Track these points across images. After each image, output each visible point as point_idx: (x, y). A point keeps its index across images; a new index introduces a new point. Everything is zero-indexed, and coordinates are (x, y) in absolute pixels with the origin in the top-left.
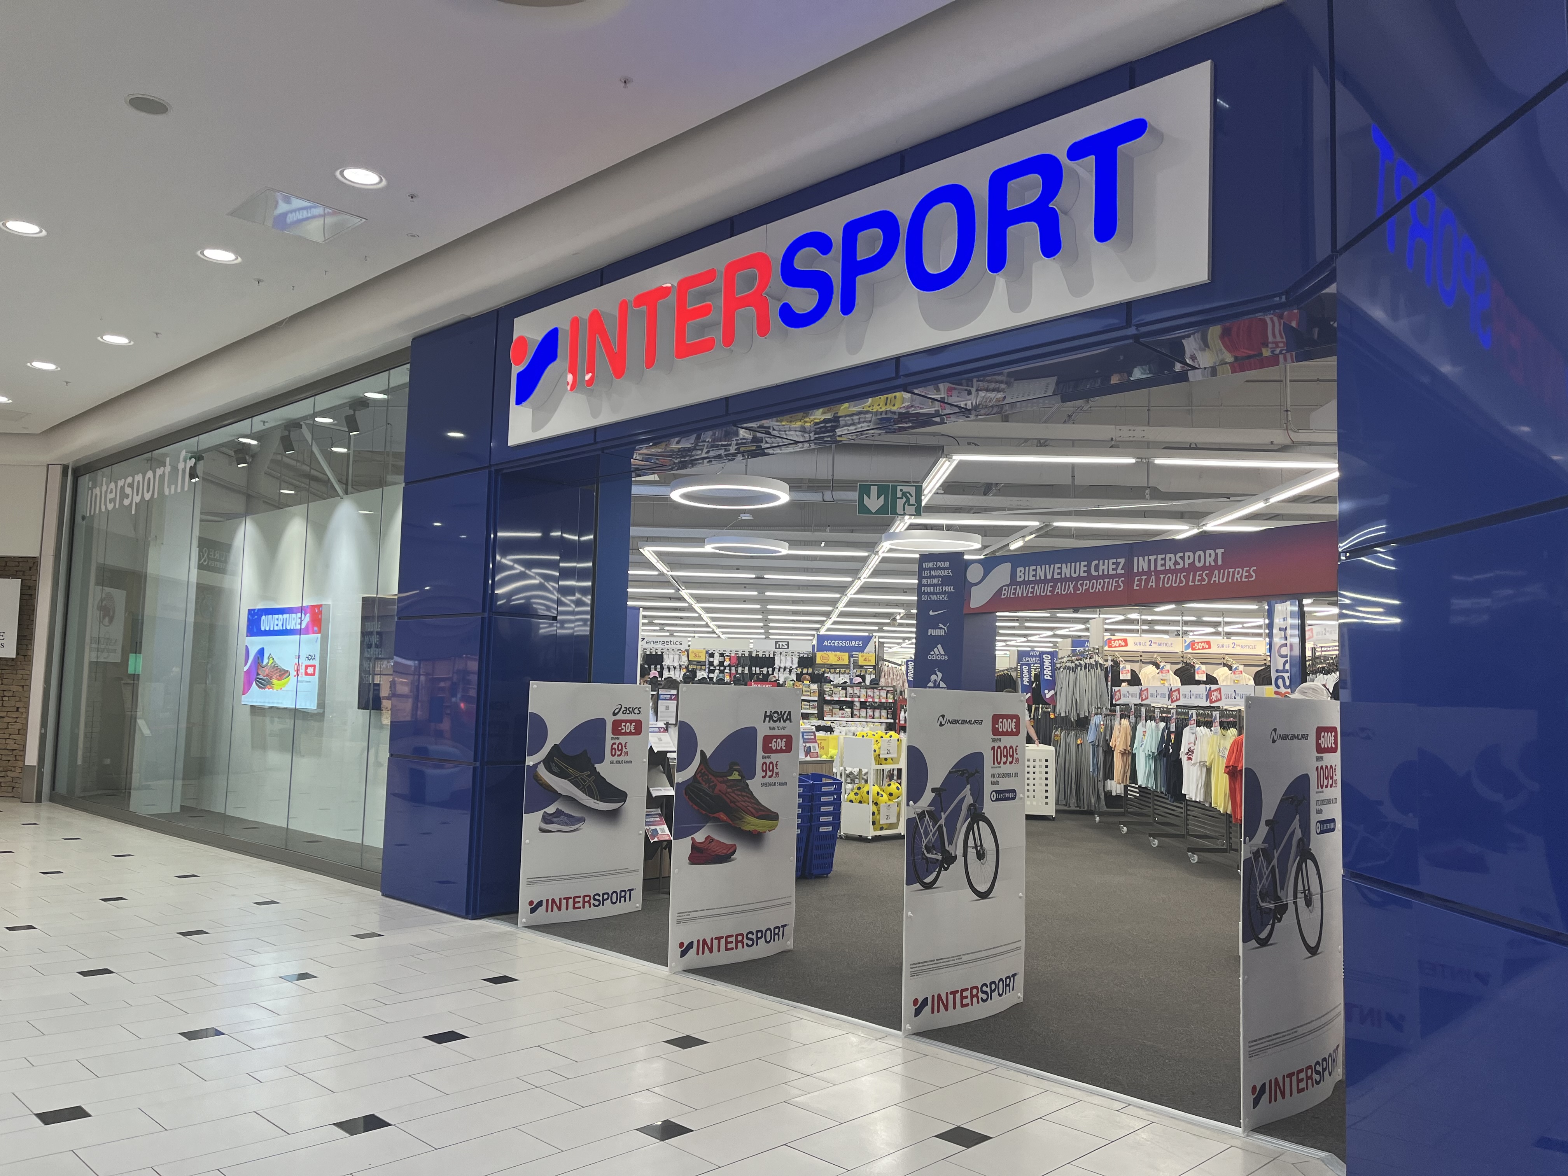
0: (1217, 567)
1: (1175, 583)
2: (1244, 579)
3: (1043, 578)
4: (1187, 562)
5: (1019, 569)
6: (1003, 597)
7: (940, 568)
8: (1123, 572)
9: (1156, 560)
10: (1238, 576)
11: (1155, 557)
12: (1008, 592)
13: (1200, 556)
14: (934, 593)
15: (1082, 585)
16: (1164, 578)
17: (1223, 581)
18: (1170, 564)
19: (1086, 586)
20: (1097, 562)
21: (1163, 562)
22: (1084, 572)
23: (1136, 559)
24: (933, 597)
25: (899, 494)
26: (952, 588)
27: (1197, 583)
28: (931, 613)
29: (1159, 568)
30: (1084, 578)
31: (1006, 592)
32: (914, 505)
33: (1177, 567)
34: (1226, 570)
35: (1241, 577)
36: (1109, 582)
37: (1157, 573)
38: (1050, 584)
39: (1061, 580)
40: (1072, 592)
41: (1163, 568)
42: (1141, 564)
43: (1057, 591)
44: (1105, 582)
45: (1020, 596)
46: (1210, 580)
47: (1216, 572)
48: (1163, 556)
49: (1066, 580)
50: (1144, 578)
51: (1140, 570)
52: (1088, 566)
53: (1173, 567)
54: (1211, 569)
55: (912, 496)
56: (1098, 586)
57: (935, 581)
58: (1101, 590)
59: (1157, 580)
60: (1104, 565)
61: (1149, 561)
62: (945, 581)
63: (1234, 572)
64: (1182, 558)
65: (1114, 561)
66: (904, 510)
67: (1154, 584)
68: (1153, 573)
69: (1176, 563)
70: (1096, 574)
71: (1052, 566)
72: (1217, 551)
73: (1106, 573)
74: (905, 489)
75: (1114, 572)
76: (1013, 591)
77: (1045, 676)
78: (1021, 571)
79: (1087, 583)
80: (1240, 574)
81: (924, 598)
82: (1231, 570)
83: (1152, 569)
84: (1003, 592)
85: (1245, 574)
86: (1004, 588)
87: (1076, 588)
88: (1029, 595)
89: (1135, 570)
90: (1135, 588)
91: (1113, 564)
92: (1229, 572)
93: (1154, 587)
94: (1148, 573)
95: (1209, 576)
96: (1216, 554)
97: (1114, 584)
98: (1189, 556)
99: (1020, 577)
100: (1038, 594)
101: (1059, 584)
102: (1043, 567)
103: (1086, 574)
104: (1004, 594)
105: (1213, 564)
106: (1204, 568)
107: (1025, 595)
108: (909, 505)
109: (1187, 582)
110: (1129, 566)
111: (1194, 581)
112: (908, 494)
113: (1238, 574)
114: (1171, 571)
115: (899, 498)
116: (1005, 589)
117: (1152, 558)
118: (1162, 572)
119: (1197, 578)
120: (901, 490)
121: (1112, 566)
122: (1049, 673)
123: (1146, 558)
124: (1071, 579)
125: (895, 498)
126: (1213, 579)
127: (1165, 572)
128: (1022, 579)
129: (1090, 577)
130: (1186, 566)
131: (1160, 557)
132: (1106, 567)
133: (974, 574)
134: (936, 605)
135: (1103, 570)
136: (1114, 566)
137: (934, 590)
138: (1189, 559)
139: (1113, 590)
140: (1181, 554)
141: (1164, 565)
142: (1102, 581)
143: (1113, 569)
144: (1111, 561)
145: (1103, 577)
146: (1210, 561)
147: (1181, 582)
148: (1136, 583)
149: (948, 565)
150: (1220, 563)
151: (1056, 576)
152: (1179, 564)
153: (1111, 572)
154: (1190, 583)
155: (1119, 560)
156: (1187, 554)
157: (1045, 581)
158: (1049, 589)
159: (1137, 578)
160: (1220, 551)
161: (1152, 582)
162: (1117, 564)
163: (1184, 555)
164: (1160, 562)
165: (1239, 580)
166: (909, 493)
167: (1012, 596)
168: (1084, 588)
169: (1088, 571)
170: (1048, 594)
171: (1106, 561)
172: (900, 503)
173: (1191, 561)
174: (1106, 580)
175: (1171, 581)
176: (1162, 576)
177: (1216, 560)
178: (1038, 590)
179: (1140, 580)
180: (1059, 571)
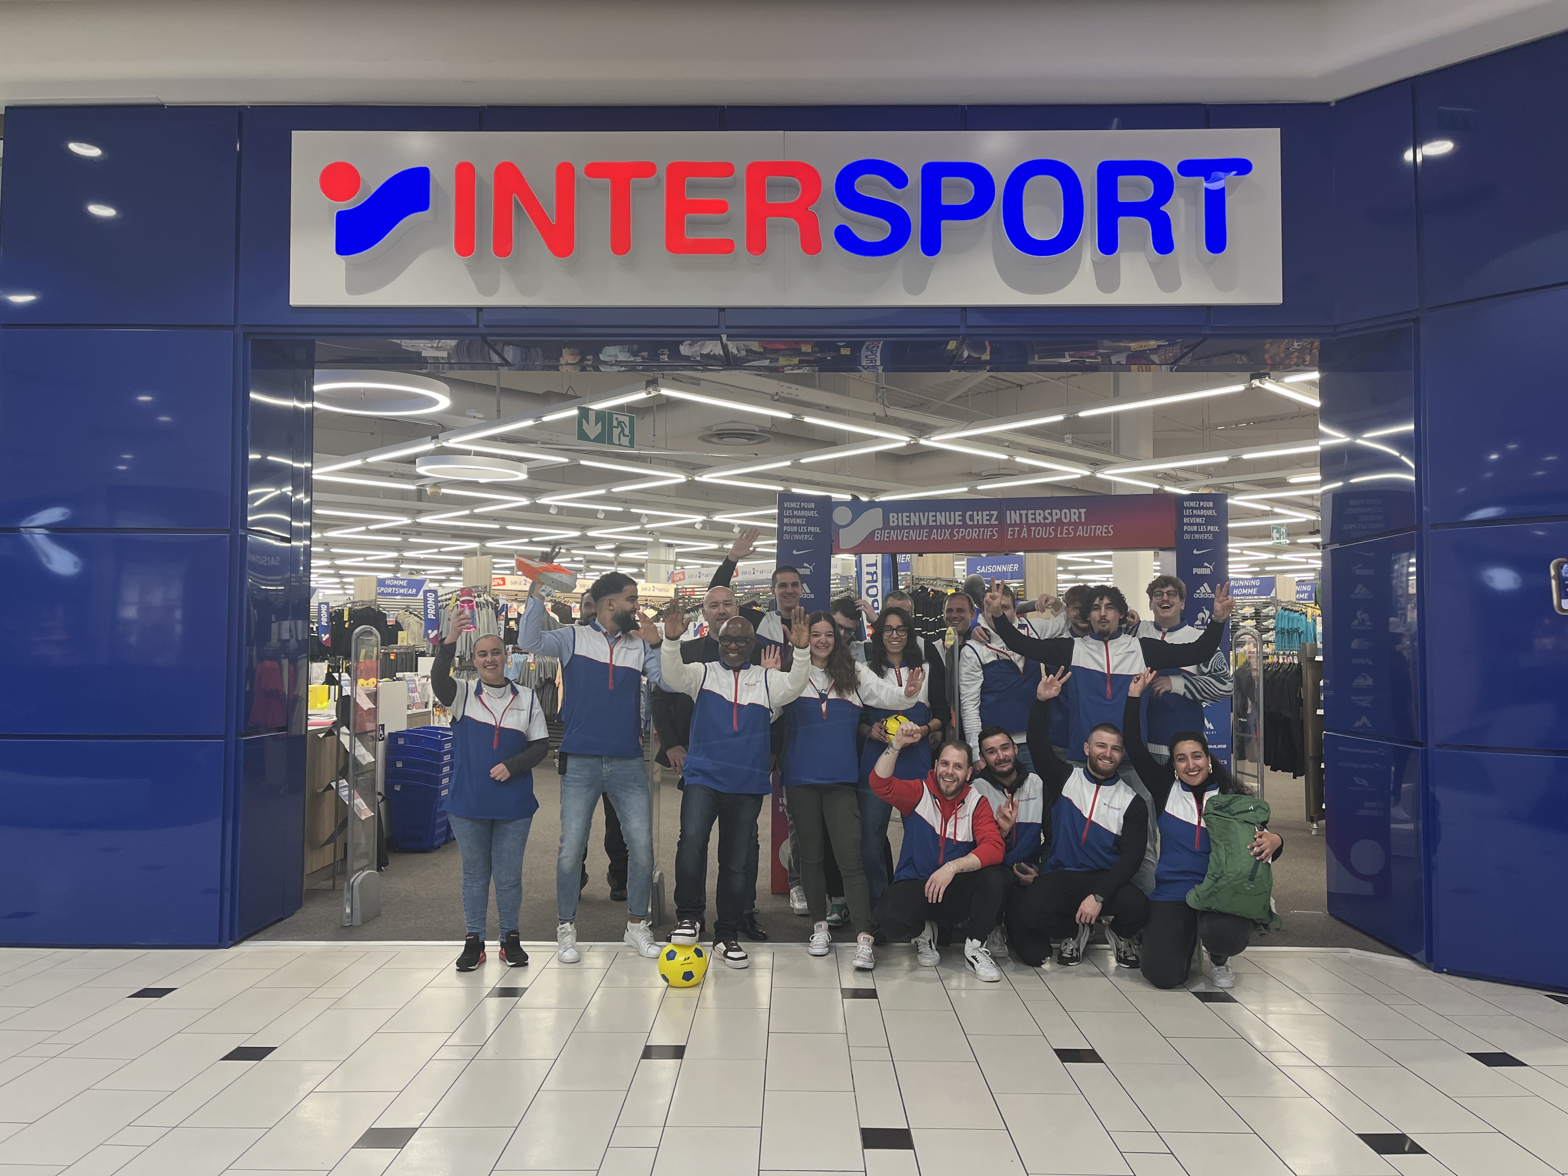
0: (1081, 523)
1: (1045, 535)
2: (1103, 535)
3: (917, 524)
4: (1055, 517)
5: (891, 515)
6: (876, 539)
7: (804, 509)
8: (997, 523)
9: (1027, 515)
10: (1099, 532)
11: (1026, 512)
12: (881, 535)
13: (1065, 513)
14: (797, 533)
15: (958, 532)
16: (1035, 530)
17: (1087, 535)
18: (1040, 519)
19: (962, 533)
20: (971, 513)
21: (1033, 516)
22: (959, 521)
23: (1008, 512)
24: (797, 537)
25: (615, 423)
26: (818, 529)
27: (1064, 536)
28: (795, 552)
29: (1030, 521)
30: (959, 527)
31: (879, 535)
32: (628, 436)
33: (1046, 521)
34: (1089, 527)
35: (1101, 533)
36: (984, 531)
37: (1029, 526)
38: (925, 530)
39: (936, 527)
40: (949, 538)
41: (1034, 522)
42: (1013, 517)
43: (932, 536)
44: (980, 531)
45: (895, 539)
46: (1075, 533)
47: (1081, 527)
48: (1033, 511)
49: (941, 527)
50: (1017, 529)
51: (1013, 522)
52: (963, 516)
53: (1042, 521)
54: (1076, 525)
55: (626, 427)
56: (974, 534)
57: (799, 521)
58: (977, 538)
59: (1029, 532)
60: (978, 515)
61: (1021, 515)
62: (810, 521)
63: (1095, 528)
64: (1050, 514)
65: (988, 513)
66: (619, 441)
67: (1026, 535)
68: (1025, 526)
69: (1045, 518)
70: (972, 523)
71: (926, 514)
72: (1080, 510)
73: (980, 523)
74: (621, 418)
75: (988, 523)
76: (886, 535)
77: (429, 615)
78: (893, 517)
79: (962, 531)
80: (1100, 530)
81: (786, 537)
82: (1093, 527)
83: (1024, 522)
84: (876, 535)
85: (1104, 530)
86: (877, 531)
87: (952, 535)
88: (905, 539)
89: (1009, 522)
90: (1009, 537)
91: (987, 515)
92: (1091, 528)
93: (1026, 537)
94: (1021, 525)
95: (1075, 530)
96: (1080, 513)
97: (989, 533)
98: (1056, 513)
99: (894, 522)
100: (914, 539)
101: (935, 530)
102: (917, 514)
103: (961, 523)
104: (878, 537)
105: (1077, 520)
106: (1070, 523)
107: (899, 539)
108: (624, 435)
109: (1056, 534)
110: (1001, 518)
111: (1061, 533)
112: (622, 424)
113: (1099, 530)
114: (1040, 524)
115: (615, 427)
116: (878, 533)
117: (1024, 512)
118: (1033, 525)
119: (1065, 531)
120: (617, 419)
121: (985, 518)
122: (433, 612)
123: (1018, 512)
124: (946, 526)
125: (611, 427)
126: (1078, 533)
127: (1036, 525)
128: (895, 524)
129: (965, 526)
130: (1054, 521)
131: (1030, 512)
132: (980, 517)
133: (841, 516)
134: (800, 545)
135: (978, 520)
136: (988, 518)
137: (798, 530)
138: (1056, 515)
139: (988, 538)
140: (1050, 511)
141: (1034, 519)
142: (977, 530)
143: (987, 520)
144: (985, 513)
145: (978, 526)
146: (1075, 518)
147: (1050, 534)
148: (1010, 533)
149: (813, 506)
150: (1083, 520)
151: (931, 523)
152: (1047, 519)
153: (985, 522)
154: (1059, 536)
155: (992, 512)
156: (1054, 511)
157: (921, 527)
158: (925, 534)
159: (1010, 529)
160: (1083, 511)
161: (1024, 533)
162: (991, 516)
163: (1052, 511)
164: (1030, 517)
165: (1100, 535)
166: (623, 422)
167: (885, 539)
168: (960, 535)
169: (963, 520)
170: (924, 539)
171: (980, 513)
172: (616, 432)
173: (1058, 517)
174: (982, 530)
175: (1042, 533)
176: (1033, 528)
177: (1079, 517)
178: (913, 535)
179: (1014, 531)
180: (934, 518)
